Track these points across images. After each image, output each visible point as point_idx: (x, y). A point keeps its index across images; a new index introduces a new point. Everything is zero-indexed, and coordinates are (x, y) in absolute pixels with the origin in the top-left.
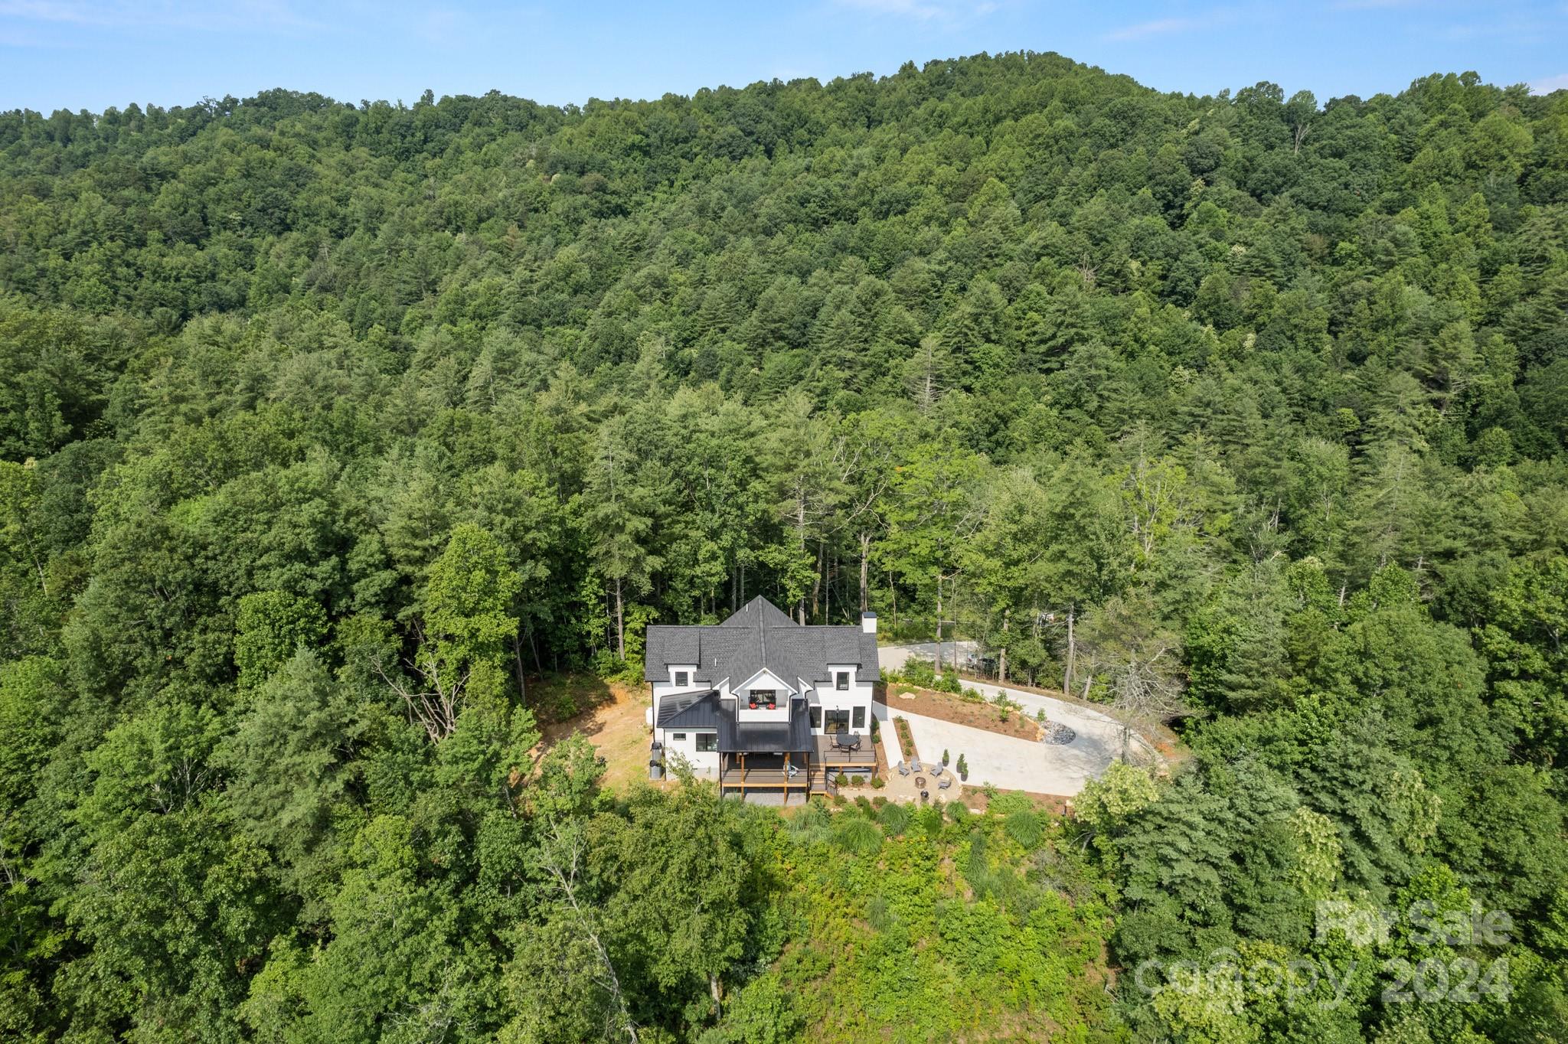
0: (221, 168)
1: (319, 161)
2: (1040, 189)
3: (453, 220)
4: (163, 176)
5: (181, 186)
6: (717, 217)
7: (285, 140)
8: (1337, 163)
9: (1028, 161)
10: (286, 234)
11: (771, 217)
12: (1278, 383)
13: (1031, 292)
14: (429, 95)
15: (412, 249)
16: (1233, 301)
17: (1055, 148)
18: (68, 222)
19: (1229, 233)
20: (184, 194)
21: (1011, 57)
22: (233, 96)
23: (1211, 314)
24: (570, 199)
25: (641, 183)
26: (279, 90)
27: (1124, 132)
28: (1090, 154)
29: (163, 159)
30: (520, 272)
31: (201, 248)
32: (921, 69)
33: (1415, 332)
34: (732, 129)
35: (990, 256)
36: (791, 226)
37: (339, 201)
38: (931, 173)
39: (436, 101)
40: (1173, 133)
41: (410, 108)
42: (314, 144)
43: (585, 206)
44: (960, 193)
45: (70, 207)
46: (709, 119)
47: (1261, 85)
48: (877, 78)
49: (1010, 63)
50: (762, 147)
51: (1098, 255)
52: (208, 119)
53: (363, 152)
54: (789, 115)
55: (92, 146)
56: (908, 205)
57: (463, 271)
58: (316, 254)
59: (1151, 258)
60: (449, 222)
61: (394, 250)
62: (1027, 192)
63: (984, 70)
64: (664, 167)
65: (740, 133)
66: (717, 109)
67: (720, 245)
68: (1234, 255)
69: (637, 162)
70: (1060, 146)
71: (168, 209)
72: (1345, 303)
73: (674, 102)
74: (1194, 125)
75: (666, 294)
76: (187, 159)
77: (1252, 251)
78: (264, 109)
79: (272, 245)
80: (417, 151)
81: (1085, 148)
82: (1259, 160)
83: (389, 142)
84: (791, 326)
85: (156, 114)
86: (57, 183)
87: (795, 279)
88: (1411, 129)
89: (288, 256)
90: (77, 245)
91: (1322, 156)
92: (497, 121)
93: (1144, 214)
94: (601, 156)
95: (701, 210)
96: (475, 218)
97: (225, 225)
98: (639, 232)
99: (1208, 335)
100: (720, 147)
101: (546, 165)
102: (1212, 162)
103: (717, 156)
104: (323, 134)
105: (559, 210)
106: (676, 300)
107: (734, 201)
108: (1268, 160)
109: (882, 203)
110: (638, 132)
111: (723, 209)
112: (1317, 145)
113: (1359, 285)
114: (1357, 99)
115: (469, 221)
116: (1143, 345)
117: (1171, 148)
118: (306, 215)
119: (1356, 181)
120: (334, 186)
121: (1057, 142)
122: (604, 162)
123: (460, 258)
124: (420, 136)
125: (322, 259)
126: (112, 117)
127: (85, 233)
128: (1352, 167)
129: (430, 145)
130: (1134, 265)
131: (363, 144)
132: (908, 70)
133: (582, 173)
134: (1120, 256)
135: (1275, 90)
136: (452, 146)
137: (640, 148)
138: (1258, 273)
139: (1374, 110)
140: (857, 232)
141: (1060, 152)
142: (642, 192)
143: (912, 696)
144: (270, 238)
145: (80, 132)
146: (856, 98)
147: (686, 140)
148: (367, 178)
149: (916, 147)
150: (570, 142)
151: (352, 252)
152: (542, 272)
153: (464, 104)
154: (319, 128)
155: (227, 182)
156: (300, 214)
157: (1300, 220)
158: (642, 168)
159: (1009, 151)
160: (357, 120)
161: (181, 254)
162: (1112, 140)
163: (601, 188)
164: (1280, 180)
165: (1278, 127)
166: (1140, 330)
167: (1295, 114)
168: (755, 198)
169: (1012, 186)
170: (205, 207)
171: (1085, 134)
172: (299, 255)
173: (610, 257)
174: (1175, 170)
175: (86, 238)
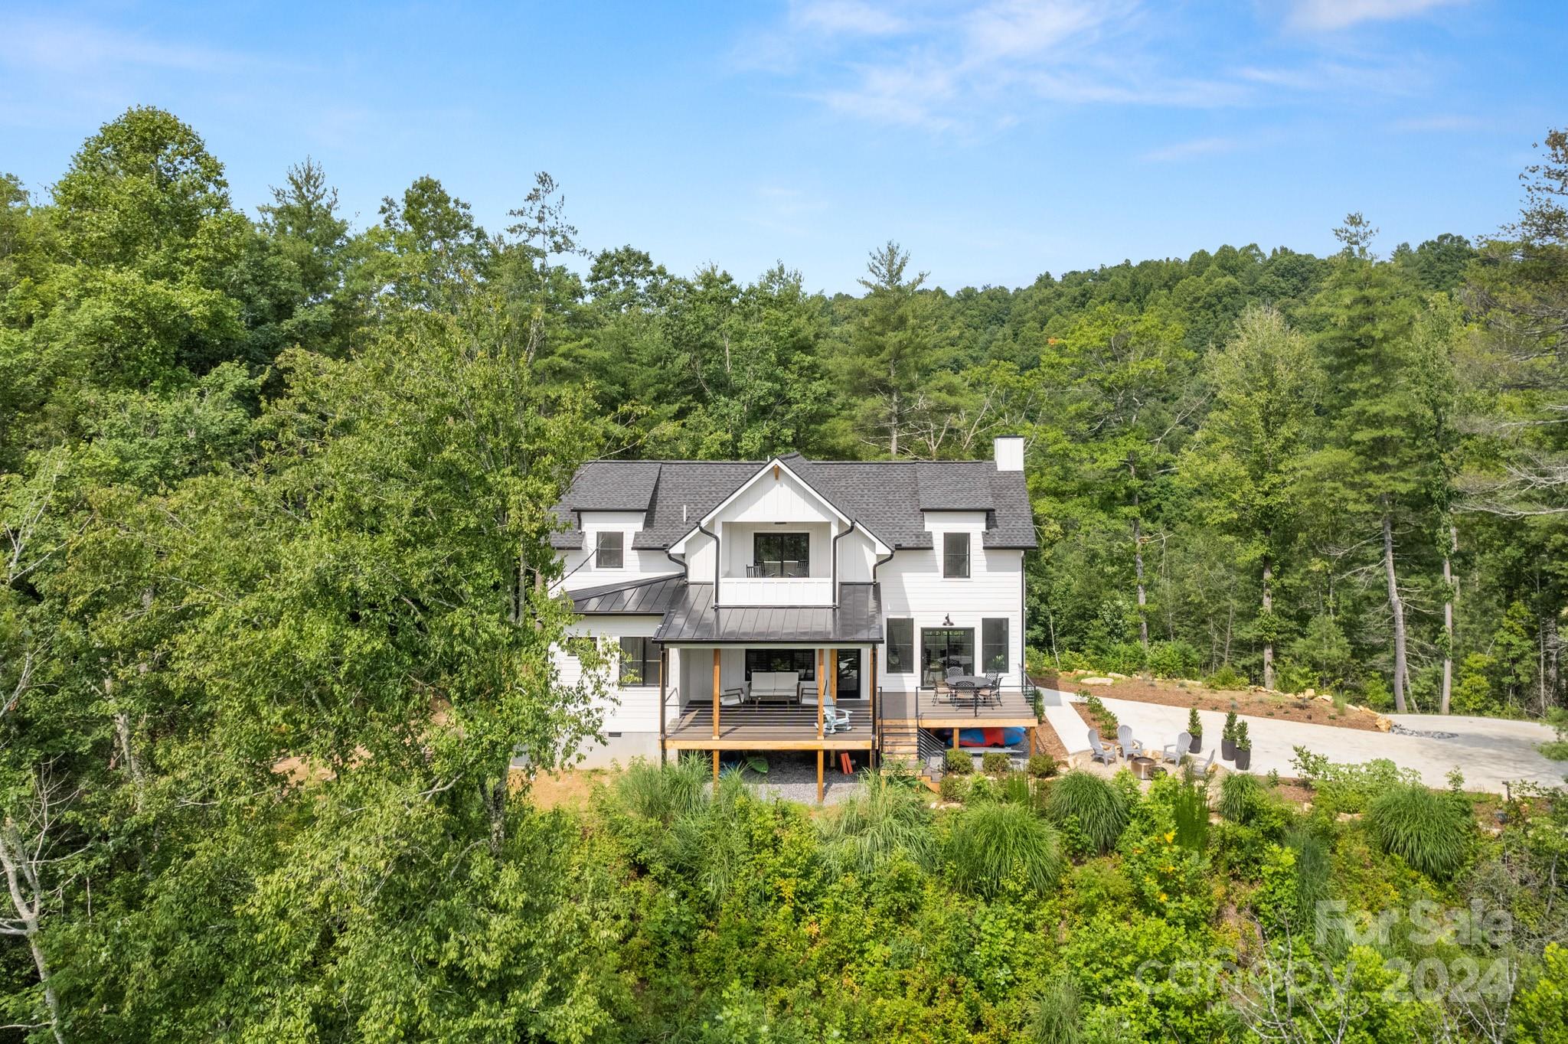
17: (1219, 307)
32: (1058, 278)
47: (1443, 237)
48: (1011, 289)
121: (1220, 299)
132: (1045, 280)
135: (1460, 240)
143: (1106, 681)
171: (1251, 293)
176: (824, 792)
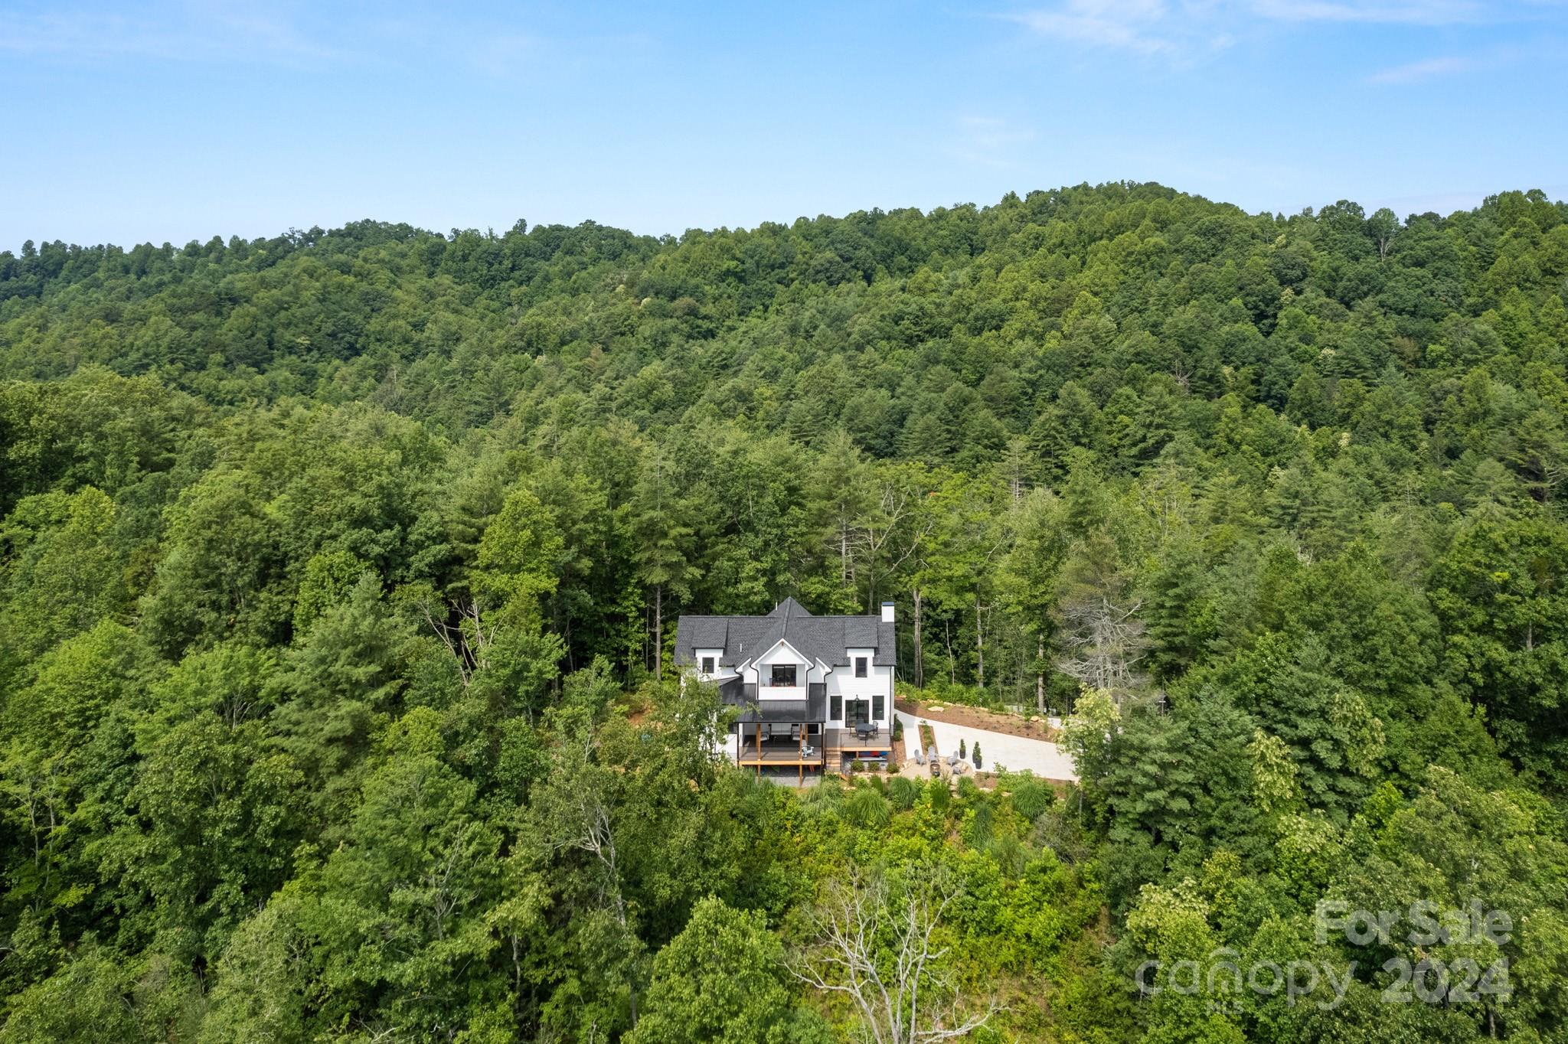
0: (296, 295)
1: (400, 287)
2: (1135, 303)
3: (534, 344)
4: (234, 301)
5: (253, 310)
6: (809, 336)
7: (368, 266)
8: (1418, 271)
9: (1122, 277)
10: (353, 359)
11: (864, 334)
12: (1370, 477)
13: (1121, 395)
14: (522, 224)
15: (487, 370)
16: (1326, 402)
17: (1147, 264)
18: (132, 344)
19: (1319, 339)
20: (255, 318)
21: (1111, 186)
22: (321, 227)
23: (1305, 415)
24: (660, 323)
25: (735, 308)
26: (368, 221)
27: (1214, 247)
28: (1181, 268)
29: (239, 285)
30: (599, 389)
31: (262, 372)
32: (1023, 199)
33: (1504, 422)
34: (829, 254)
35: (1082, 365)
36: (884, 342)
37: (415, 326)
38: (1025, 290)
39: (528, 231)
40: (1261, 247)
41: (501, 236)
42: (397, 270)
43: (675, 329)
44: (1054, 308)
45: (138, 330)
46: (807, 246)
47: (1340, 203)
48: (979, 208)
49: (1112, 193)
50: (860, 273)
51: (1190, 361)
52: (292, 249)
53: (446, 280)
54: (888, 243)
55: (167, 277)
56: (1003, 321)
57: (540, 389)
58: (383, 377)
59: (1244, 364)
60: (529, 344)
61: (467, 371)
62: (1121, 307)
63: (1084, 199)
64: (759, 291)
65: (838, 259)
66: (816, 236)
67: (808, 361)
68: (1325, 357)
69: (731, 288)
70: (1150, 261)
71: (235, 332)
72: (1437, 400)
73: (773, 230)
74: (1281, 239)
75: (751, 409)
76: (264, 284)
77: (1340, 353)
78: (349, 240)
79: (337, 369)
80: (503, 279)
81: (1176, 262)
82: (1343, 270)
83: (475, 270)
84: (878, 436)
85: (238, 245)
86: (128, 308)
87: (884, 392)
88: (1488, 241)
89: (354, 378)
90: (135, 368)
91: (1405, 266)
92: (590, 250)
93: (1236, 322)
94: (693, 281)
95: (793, 330)
96: (558, 340)
97: (291, 349)
98: (727, 350)
99: (1302, 435)
100: (818, 272)
101: (636, 289)
102: (1299, 272)
103: (814, 282)
104: (407, 261)
105: (647, 334)
106: (760, 415)
107: (827, 320)
108: (1350, 269)
109: (976, 319)
110: (734, 258)
111: (815, 328)
112: (1399, 256)
113: (1447, 383)
114: (1436, 216)
115: (550, 345)
116: (1238, 446)
117: (1258, 260)
118: (378, 340)
119: (1441, 287)
120: (411, 311)
121: (1148, 257)
122: (697, 287)
123: (537, 377)
124: (507, 264)
125: (391, 380)
126: (193, 249)
127: (146, 355)
128: (1435, 276)
129: (517, 274)
130: (1227, 370)
131: (448, 272)
132: (1010, 200)
133: (673, 298)
134: (1211, 362)
135: (1355, 208)
136: (541, 274)
137: (735, 274)
138: (1348, 374)
139: (1453, 225)
140: (949, 346)
141: (1153, 268)
142: (736, 317)
143: (941, 709)
144: (336, 362)
145: (158, 264)
146: (958, 226)
147: (782, 266)
148: (447, 304)
149: (1010, 266)
150: (664, 268)
151: (422, 374)
152: (623, 388)
153: (557, 233)
154: (404, 256)
155: (301, 306)
156: (372, 339)
157: (1389, 325)
158: (737, 295)
159: (1102, 267)
160: (445, 248)
161: (240, 377)
162: (1203, 256)
163: (693, 312)
164: (1365, 288)
165: (1360, 240)
166: (1232, 430)
167: (1377, 229)
168: (849, 317)
169: (1106, 300)
170: (273, 331)
171: (1177, 251)
172: (365, 377)
173: (695, 376)
174: (1264, 281)
175: (145, 361)
176: (802, 781)
